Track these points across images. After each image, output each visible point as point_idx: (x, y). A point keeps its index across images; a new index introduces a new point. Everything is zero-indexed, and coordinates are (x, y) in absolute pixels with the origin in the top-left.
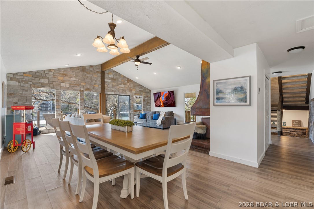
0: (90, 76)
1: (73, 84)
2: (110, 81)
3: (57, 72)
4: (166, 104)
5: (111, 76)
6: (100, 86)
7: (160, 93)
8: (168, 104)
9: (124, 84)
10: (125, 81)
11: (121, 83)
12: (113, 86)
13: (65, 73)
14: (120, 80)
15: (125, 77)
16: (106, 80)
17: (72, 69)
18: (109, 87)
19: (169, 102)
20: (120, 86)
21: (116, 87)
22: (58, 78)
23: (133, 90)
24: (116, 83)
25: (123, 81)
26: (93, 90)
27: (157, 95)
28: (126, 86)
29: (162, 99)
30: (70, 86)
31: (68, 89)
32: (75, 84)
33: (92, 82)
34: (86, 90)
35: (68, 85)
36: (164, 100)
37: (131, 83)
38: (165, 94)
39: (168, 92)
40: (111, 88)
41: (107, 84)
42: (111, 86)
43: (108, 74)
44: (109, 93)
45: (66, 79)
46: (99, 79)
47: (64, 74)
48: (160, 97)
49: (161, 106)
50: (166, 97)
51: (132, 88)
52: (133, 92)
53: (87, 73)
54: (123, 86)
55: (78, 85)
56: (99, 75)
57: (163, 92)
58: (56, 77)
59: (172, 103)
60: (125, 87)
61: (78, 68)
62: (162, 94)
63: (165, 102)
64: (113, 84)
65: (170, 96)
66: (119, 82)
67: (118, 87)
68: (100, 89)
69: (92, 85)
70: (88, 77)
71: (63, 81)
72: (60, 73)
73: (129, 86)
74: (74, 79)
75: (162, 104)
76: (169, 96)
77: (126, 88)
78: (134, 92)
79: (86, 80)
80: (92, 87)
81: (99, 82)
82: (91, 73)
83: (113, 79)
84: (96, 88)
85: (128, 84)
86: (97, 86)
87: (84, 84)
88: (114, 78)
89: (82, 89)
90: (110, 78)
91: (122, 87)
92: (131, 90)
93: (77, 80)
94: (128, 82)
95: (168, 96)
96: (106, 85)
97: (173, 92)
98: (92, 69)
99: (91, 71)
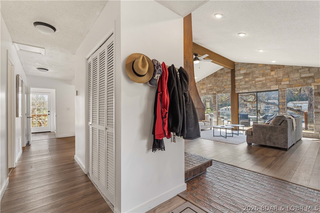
0: (221, 78)
1: (208, 90)
2: (242, 77)
3: (199, 83)
5: (242, 72)
6: (230, 86)
9: (263, 75)
10: (266, 71)
11: (258, 75)
12: (246, 82)
13: (204, 82)
14: (257, 72)
15: (266, 65)
16: (236, 78)
17: (207, 77)
18: (241, 85)
20: (257, 79)
21: (250, 83)
22: (200, 87)
23: (284, 79)
24: (250, 78)
25: (262, 72)
26: (224, 92)
28: (268, 77)
30: (207, 92)
31: (205, 94)
32: (210, 90)
33: (223, 84)
34: (218, 92)
35: (205, 91)
37: (278, 70)
40: (244, 86)
41: (238, 82)
42: (243, 83)
43: (240, 70)
44: (241, 92)
45: (205, 86)
46: (230, 79)
47: (203, 84)
51: (280, 78)
52: (282, 83)
53: (219, 77)
54: (264, 78)
55: (211, 89)
56: (230, 75)
58: (199, 87)
60: (266, 80)
61: (211, 75)
64: (247, 79)
66: (255, 75)
67: (254, 82)
68: (230, 89)
69: (222, 87)
70: (219, 80)
71: (203, 89)
72: (200, 84)
73: (275, 76)
74: (209, 85)
77: (269, 81)
78: (288, 83)
79: (217, 84)
80: (222, 89)
81: (229, 83)
82: (222, 76)
83: (246, 75)
84: (226, 89)
85: (273, 73)
86: (228, 86)
87: (216, 88)
88: (248, 72)
89: (215, 92)
90: (242, 74)
91: (260, 81)
92: (278, 81)
93: (211, 85)
94: (272, 71)
96: (236, 84)
98: (222, 72)
99: (222, 74)
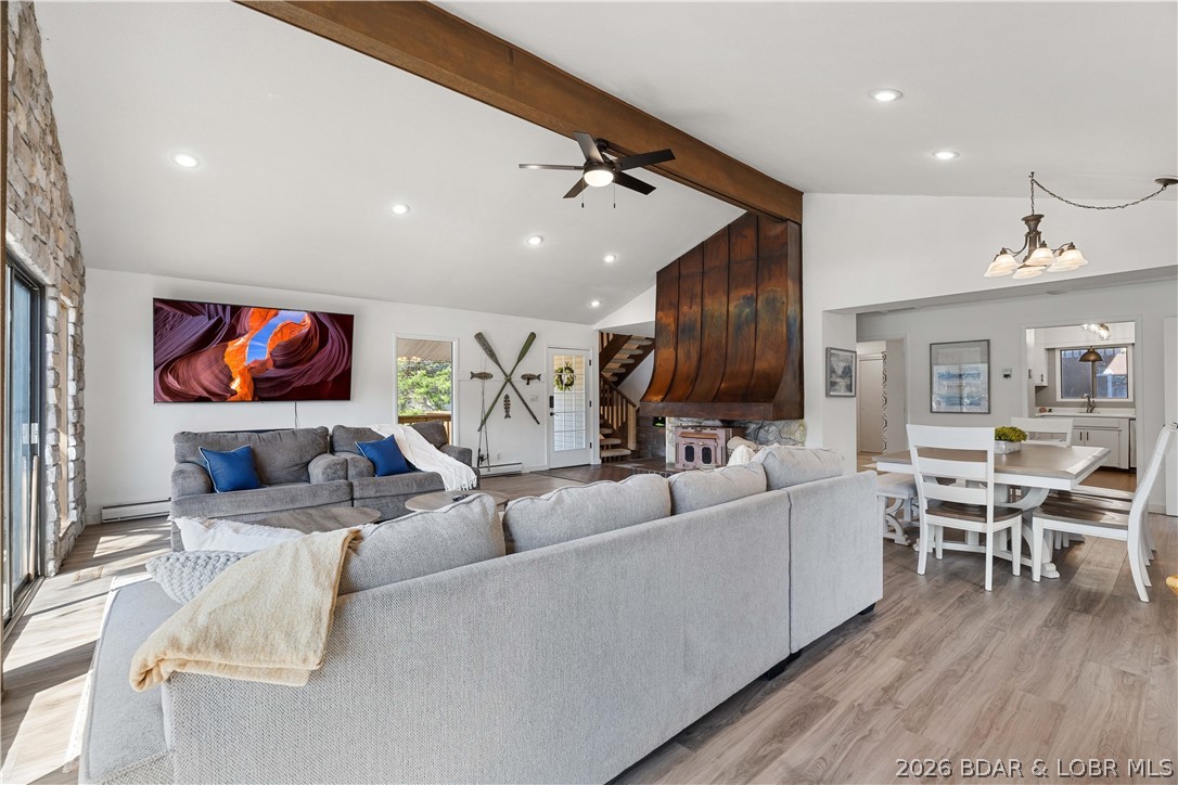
4: (273, 388)
7: (236, 311)
8: (294, 385)
19: (302, 374)
27: (202, 324)
29: (249, 351)
36: (264, 364)
38: (277, 322)
39: (314, 315)
48: (232, 334)
49: (222, 398)
50: (291, 343)
57: (268, 312)
59: (323, 382)
62: (248, 321)
63: (272, 372)
65: (323, 343)
75: (235, 386)
76: (316, 343)
95: (307, 339)
97: (345, 323)
